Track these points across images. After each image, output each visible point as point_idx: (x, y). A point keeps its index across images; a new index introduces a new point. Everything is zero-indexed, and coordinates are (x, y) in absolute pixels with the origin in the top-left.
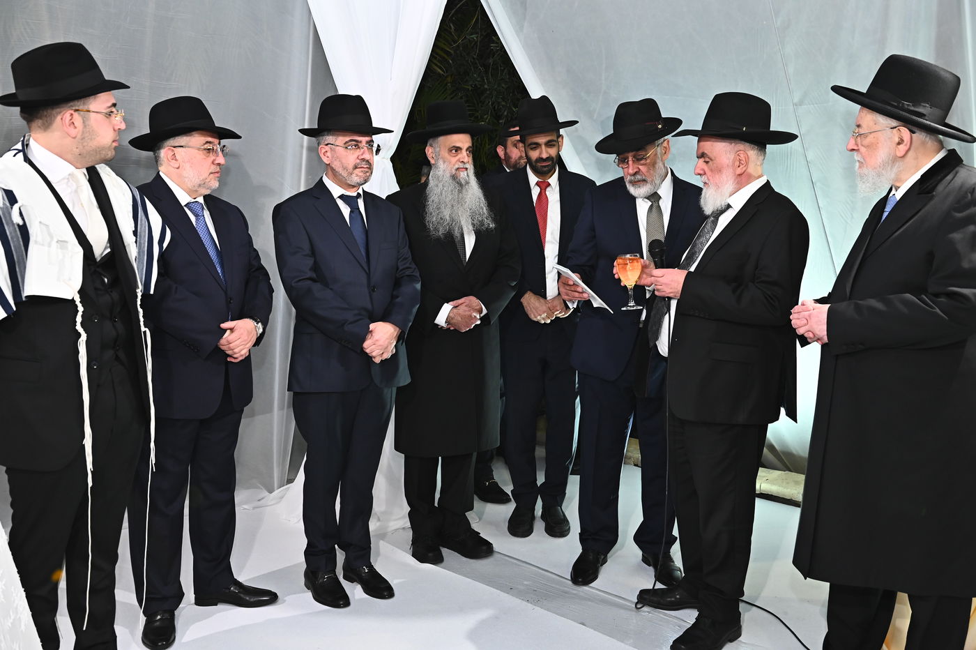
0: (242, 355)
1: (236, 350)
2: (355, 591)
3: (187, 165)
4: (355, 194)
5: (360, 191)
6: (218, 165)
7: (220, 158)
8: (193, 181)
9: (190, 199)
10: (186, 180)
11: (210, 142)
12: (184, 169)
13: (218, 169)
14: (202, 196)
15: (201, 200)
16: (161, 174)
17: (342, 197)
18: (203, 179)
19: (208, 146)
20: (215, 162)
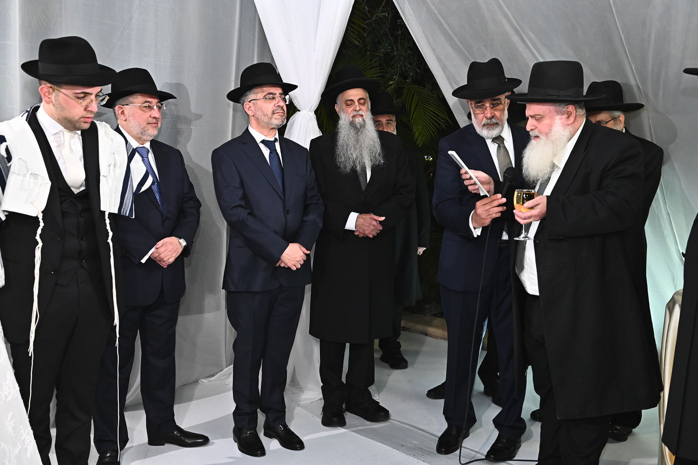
3: (131, 119)
4: (273, 139)
5: (277, 136)
6: (155, 118)
7: (155, 113)
8: (136, 130)
9: (139, 144)
10: (132, 129)
11: (148, 102)
12: (130, 122)
13: (154, 121)
14: (149, 142)
15: (147, 145)
16: (119, 126)
17: (263, 142)
18: (143, 128)
19: (146, 104)
20: (152, 116)
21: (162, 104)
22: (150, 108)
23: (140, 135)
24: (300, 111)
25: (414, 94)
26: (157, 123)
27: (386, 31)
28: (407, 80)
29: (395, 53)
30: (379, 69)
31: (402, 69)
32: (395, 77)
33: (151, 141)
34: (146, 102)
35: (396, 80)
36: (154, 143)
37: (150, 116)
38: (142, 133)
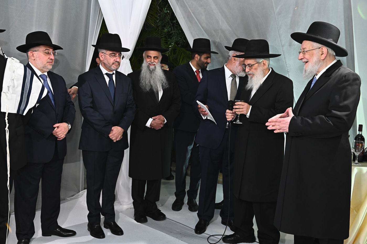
0: (62, 137)
1: (59, 136)
2: (108, 232)
3: (38, 59)
4: (111, 73)
5: (114, 72)
7: (52, 56)
8: (40, 66)
9: (42, 73)
12: (37, 61)
13: (51, 61)
15: (46, 74)
16: (29, 63)
17: (106, 74)
18: (44, 65)
19: (47, 51)
20: (50, 58)
21: (55, 52)
23: (42, 68)
25: (182, 53)
27: (168, 20)
28: (179, 46)
29: (173, 31)
31: (176, 40)
32: (172, 44)
35: (173, 45)
37: (49, 58)
38: (43, 67)
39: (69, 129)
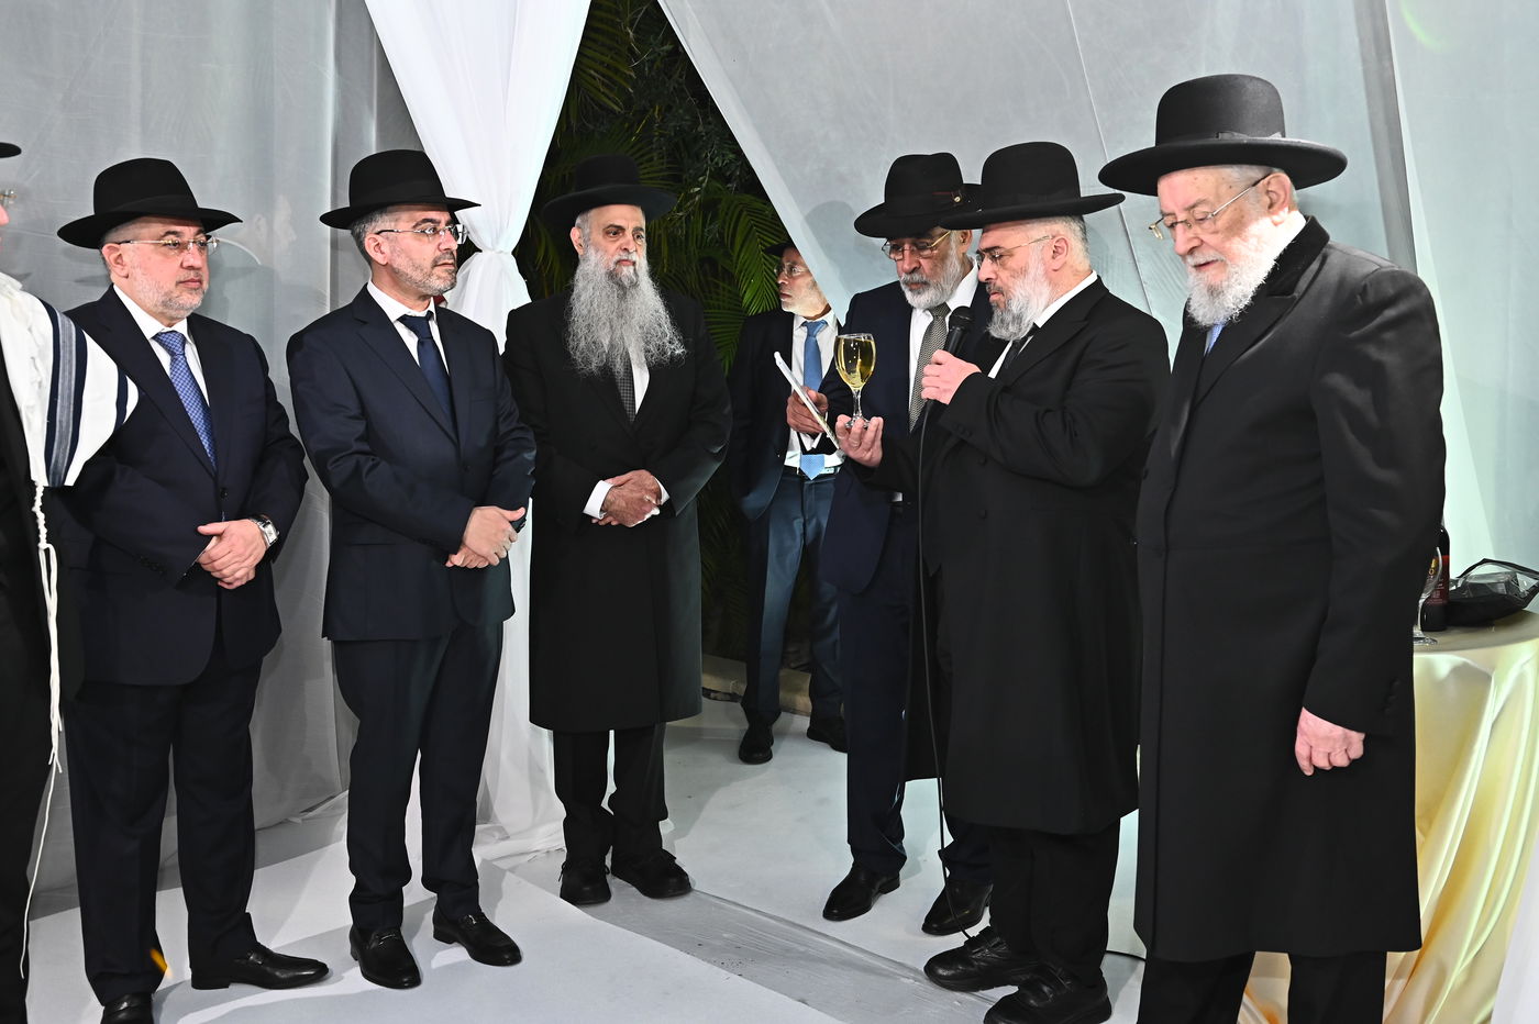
3: (138, 272)
4: (423, 314)
5: (432, 308)
6: (191, 268)
7: (193, 257)
8: (153, 298)
9: (163, 327)
10: (142, 297)
11: (174, 233)
12: (135, 279)
13: (192, 275)
14: (185, 320)
15: (182, 327)
16: (115, 287)
17: (404, 319)
18: (166, 294)
19: (170, 239)
20: (185, 265)
21: (208, 237)
22: (180, 246)
23: (161, 309)
24: (481, 251)
25: (741, 211)
26: (200, 282)
27: (679, 84)
28: (729, 185)
29: (700, 128)
30: (668, 163)
31: (717, 163)
32: (701, 178)
33: (188, 318)
34: (168, 233)
35: (704, 185)
36: (196, 322)
37: (181, 265)
38: (164, 304)
39: (266, 543)
